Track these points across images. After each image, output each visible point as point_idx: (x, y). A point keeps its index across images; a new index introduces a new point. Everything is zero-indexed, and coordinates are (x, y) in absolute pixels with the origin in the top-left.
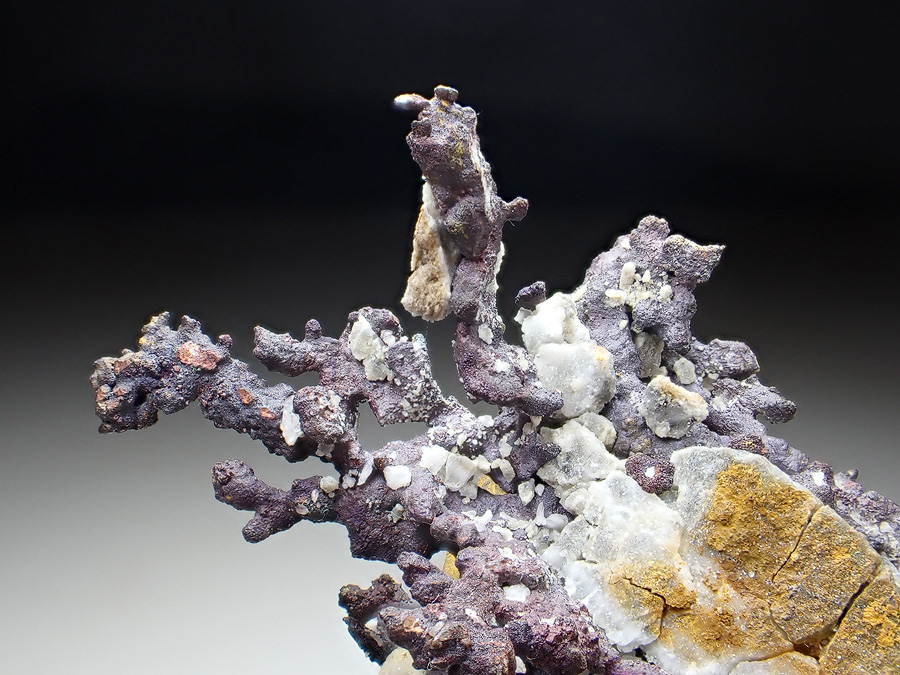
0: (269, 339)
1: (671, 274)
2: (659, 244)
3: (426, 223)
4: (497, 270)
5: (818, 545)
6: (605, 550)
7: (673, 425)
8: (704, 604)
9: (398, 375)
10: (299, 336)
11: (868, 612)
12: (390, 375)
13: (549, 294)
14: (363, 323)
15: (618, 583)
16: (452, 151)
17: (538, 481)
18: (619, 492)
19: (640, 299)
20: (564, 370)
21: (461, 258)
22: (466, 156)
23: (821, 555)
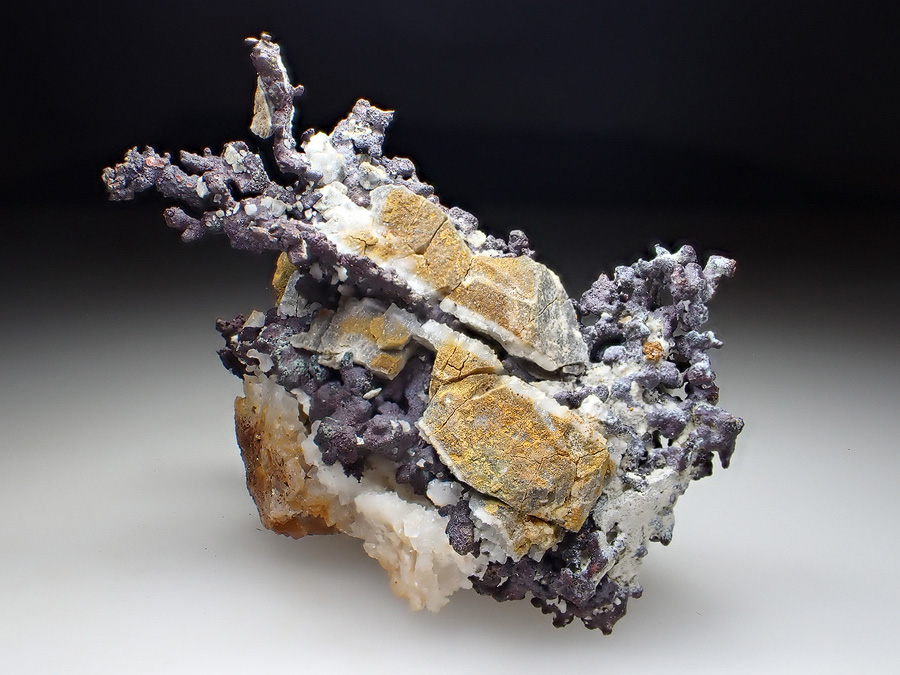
0: (188, 157)
1: (371, 124)
2: (365, 111)
3: (260, 93)
4: (291, 119)
5: (424, 214)
6: (342, 228)
7: (372, 184)
8: (382, 242)
9: (248, 168)
10: (201, 154)
11: (442, 234)
12: (245, 169)
13: (316, 133)
14: (230, 147)
15: (347, 238)
16: (270, 61)
17: (314, 210)
18: (348, 207)
19: (356, 136)
20: (324, 163)
21: (276, 110)
22: (275, 63)
23: (426, 218)
